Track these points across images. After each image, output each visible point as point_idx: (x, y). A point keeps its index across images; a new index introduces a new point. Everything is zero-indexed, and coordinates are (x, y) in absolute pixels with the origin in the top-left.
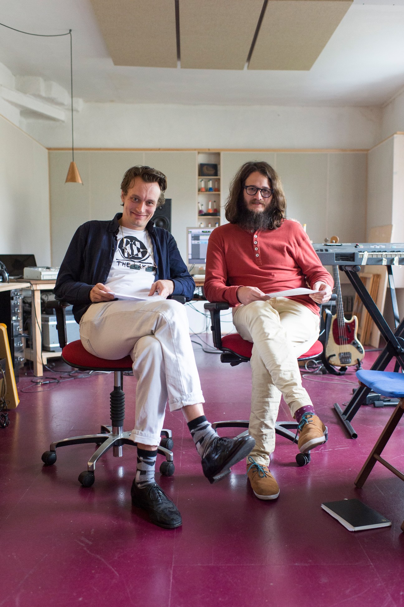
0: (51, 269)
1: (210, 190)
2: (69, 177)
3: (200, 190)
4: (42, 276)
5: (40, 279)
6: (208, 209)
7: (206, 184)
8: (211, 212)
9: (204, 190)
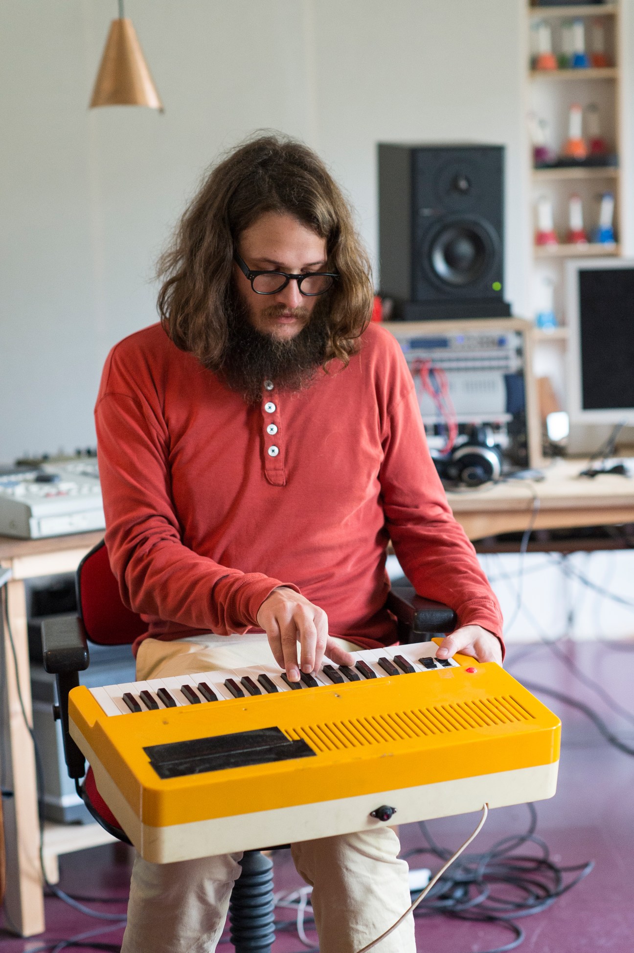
0: (64, 486)
1: (577, 62)
2: (108, 85)
3: (535, 64)
4: (33, 523)
5: (23, 534)
6: (567, 143)
7: (556, 40)
8: (581, 152)
9: (552, 63)
